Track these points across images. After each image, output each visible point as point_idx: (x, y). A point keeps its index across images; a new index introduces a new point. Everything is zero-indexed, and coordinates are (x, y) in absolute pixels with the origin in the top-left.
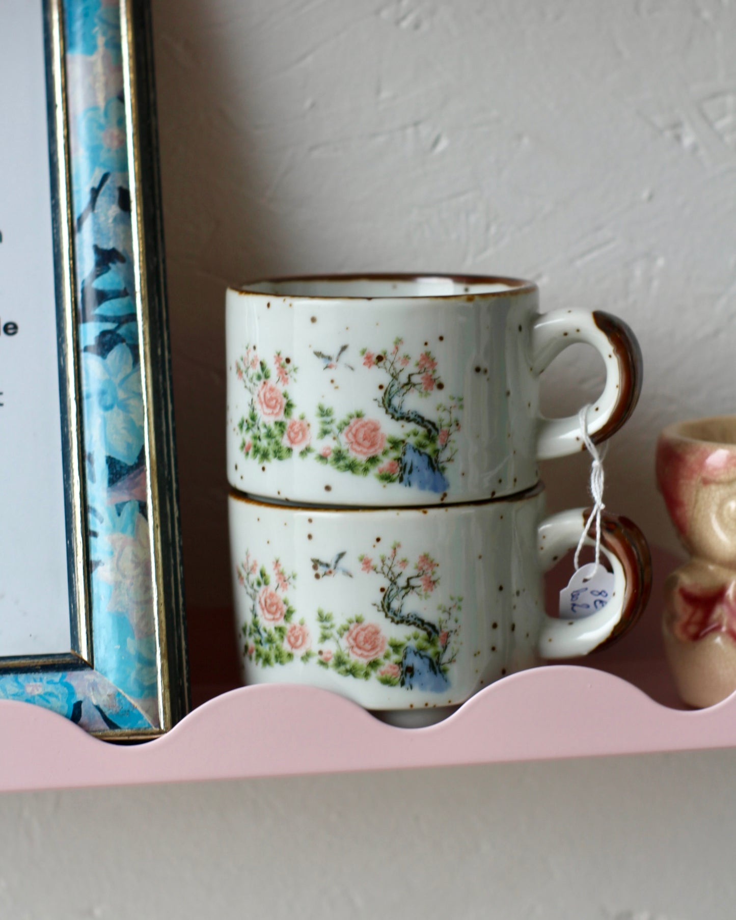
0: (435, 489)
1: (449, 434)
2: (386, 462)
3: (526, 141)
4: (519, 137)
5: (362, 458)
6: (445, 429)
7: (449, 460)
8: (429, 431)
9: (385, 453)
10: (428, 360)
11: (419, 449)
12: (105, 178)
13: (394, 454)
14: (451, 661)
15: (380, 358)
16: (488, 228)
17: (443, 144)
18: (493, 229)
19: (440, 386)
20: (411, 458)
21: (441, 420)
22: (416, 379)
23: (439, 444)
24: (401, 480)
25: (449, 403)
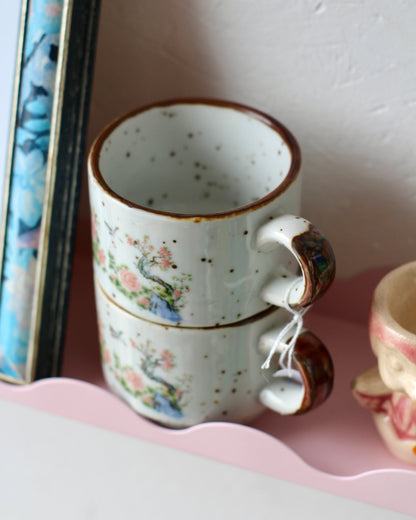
0: (172, 319)
1: (181, 293)
2: (141, 297)
3: (381, 19)
4: (377, 15)
5: (128, 290)
6: (178, 290)
7: (181, 306)
8: (167, 289)
9: (141, 293)
10: (165, 252)
11: (161, 297)
12: (44, 36)
13: (145, 295)
14: (185, 405)
15: (136, 243)
16: (350, 68)
17: (322, 10)
18: (354, 70)
19: (175, 267)
20: (155, 300)
21: (175, 285)
22: (158, 260)
23: (174, 297)
24: (150, 309)
25: (181, 276)
